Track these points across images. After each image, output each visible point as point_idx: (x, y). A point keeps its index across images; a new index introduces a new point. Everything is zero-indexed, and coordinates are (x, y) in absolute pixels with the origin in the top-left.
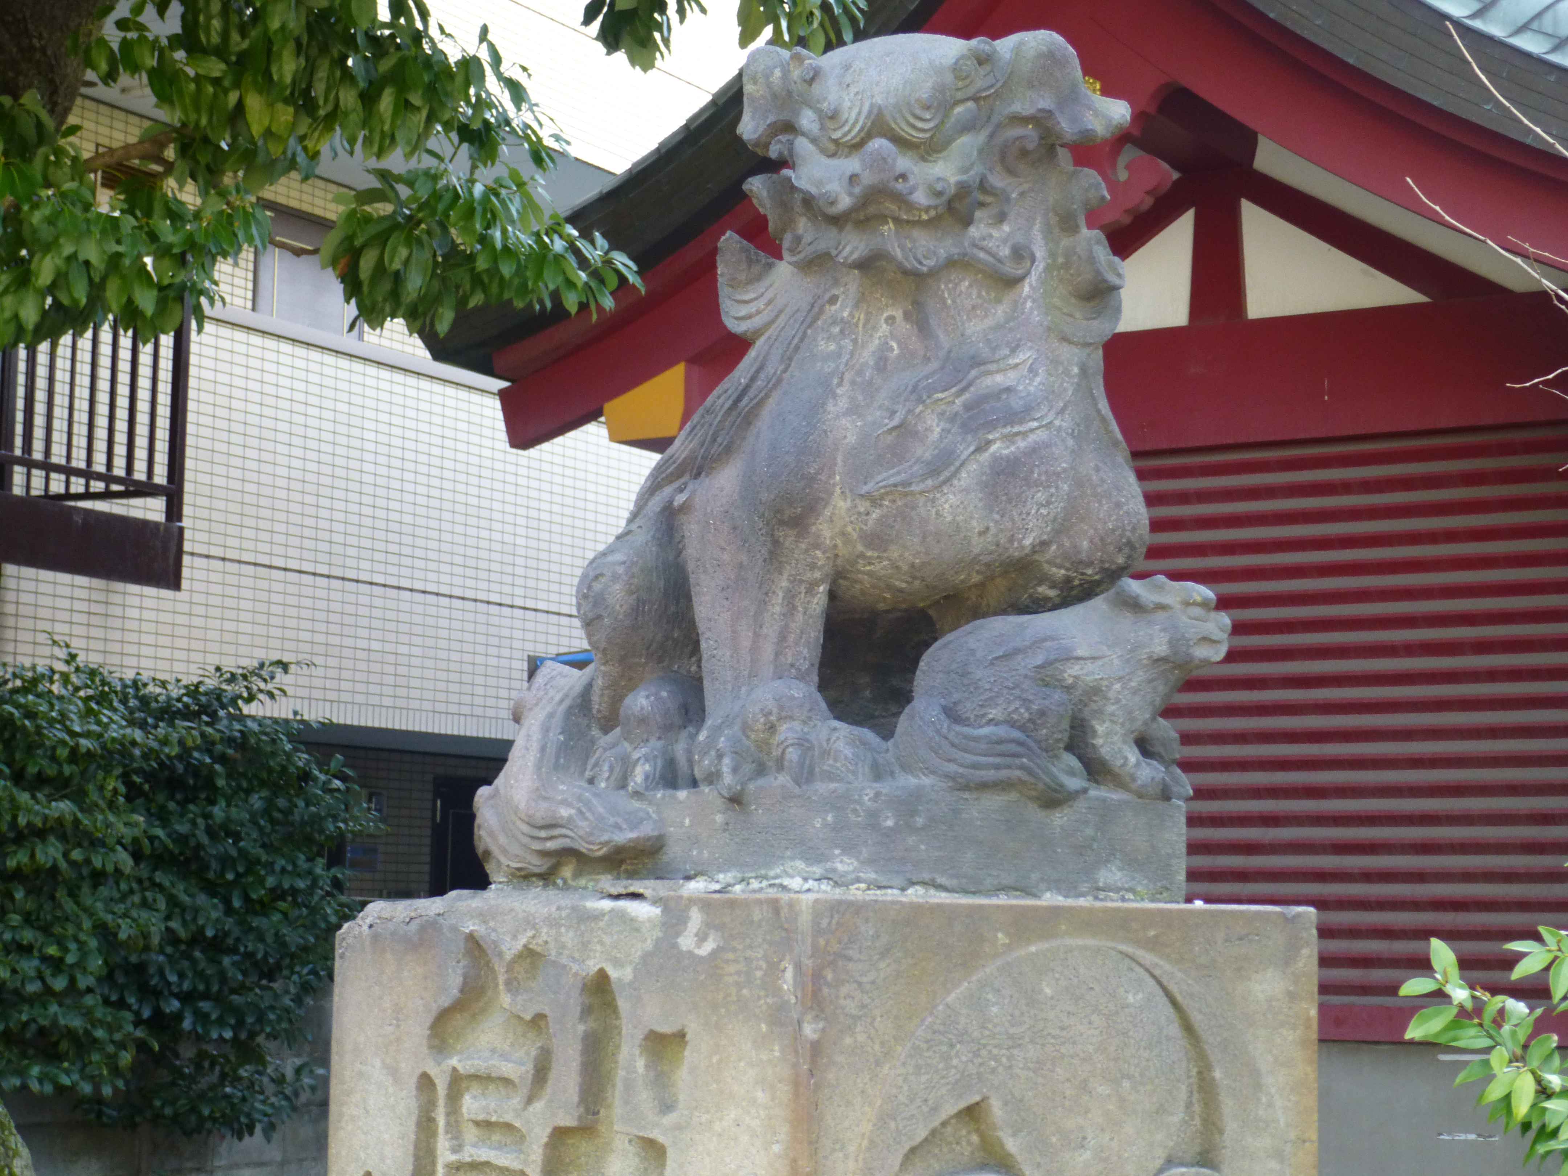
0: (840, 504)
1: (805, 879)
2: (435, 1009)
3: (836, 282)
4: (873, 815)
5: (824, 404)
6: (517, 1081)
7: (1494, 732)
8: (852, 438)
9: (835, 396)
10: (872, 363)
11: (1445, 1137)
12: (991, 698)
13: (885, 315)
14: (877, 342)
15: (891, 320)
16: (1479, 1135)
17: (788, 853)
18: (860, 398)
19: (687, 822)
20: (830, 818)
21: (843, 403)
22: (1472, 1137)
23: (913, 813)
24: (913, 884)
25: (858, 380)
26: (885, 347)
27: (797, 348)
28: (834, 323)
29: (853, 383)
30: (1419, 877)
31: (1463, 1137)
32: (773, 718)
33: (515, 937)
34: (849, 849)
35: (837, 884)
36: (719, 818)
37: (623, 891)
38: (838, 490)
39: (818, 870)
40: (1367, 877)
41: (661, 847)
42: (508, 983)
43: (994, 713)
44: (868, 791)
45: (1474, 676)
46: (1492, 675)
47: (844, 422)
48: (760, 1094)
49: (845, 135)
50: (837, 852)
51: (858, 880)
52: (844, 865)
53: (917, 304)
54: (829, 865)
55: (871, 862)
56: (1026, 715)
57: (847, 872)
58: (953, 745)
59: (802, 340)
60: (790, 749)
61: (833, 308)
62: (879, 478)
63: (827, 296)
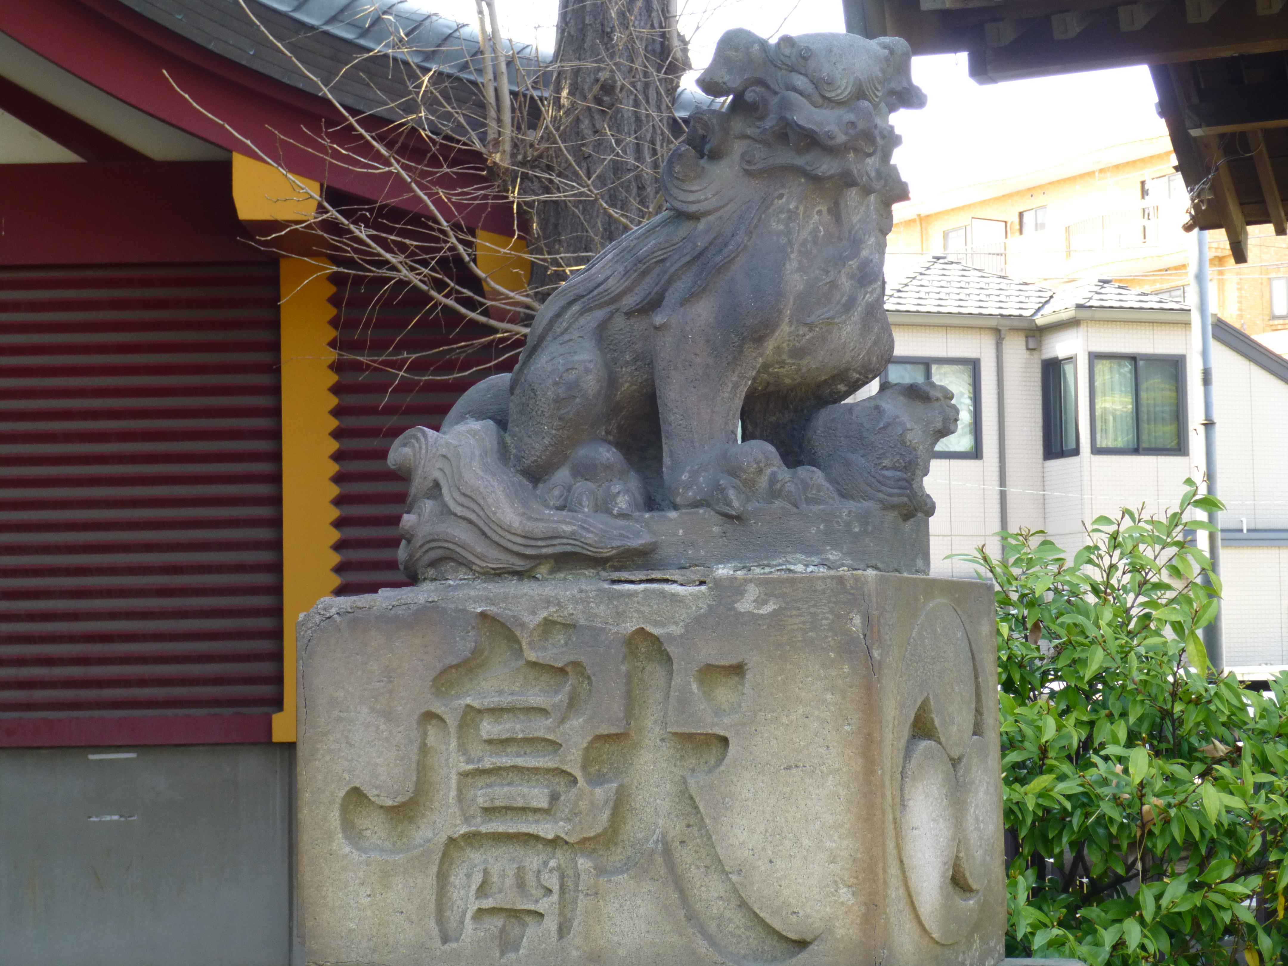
0: (785, 328)
1: (807, 566)
2: (439, 667)
3: (783, 186)
4: (848, 524)
5: (784, 264)
6: (549, 708)
7: (134, 503)
8: (800, 287)
9: (790, 259)
10: (810, 239)
11: (93, 819)
12: (883, 454)
13: (817, 209)
14: (812, 226)
15: (820, 212)
16: (121, 816)
17: (789, 549)
18: (805, 261)
19: (681, 532)
20: (822, 527)
21: (795, 264)
22: (116, 818)
23: (867, 523)
24: (868, 567)
25: (803, 249)
26: (816, 230)
27: (756, 227)
28: (782, 212)
29: (800, 251)
30: (75, 616)
31: (108, 818)
32: (762, 465)
33: (534, 613)
34: (836, 546)
35: (830, 568)
36: (716, 529)
37: (644, 578)
38: (787, 319)
39: (816, 560)
40: (31, 617)
41: (654, 550)
42: (529, 644)
43: (886, 462)
44: (844, 510)
45: (119, 459)
46: (134, 459)
47: (796, 276)
48: (829, 696)
49: (837, 96)
50: (828, 548)
51: (843, 565)
52: (833, 556)
53: (837, 204)
54: (823, 556)
55: (849, 553)
56: (903, 464)
57: (836, 561)
58: (879, 482)
59: (759, 220)
60: (789, 484)
61: (780, 202)
62: (818, 313)
63: (777, 194)
